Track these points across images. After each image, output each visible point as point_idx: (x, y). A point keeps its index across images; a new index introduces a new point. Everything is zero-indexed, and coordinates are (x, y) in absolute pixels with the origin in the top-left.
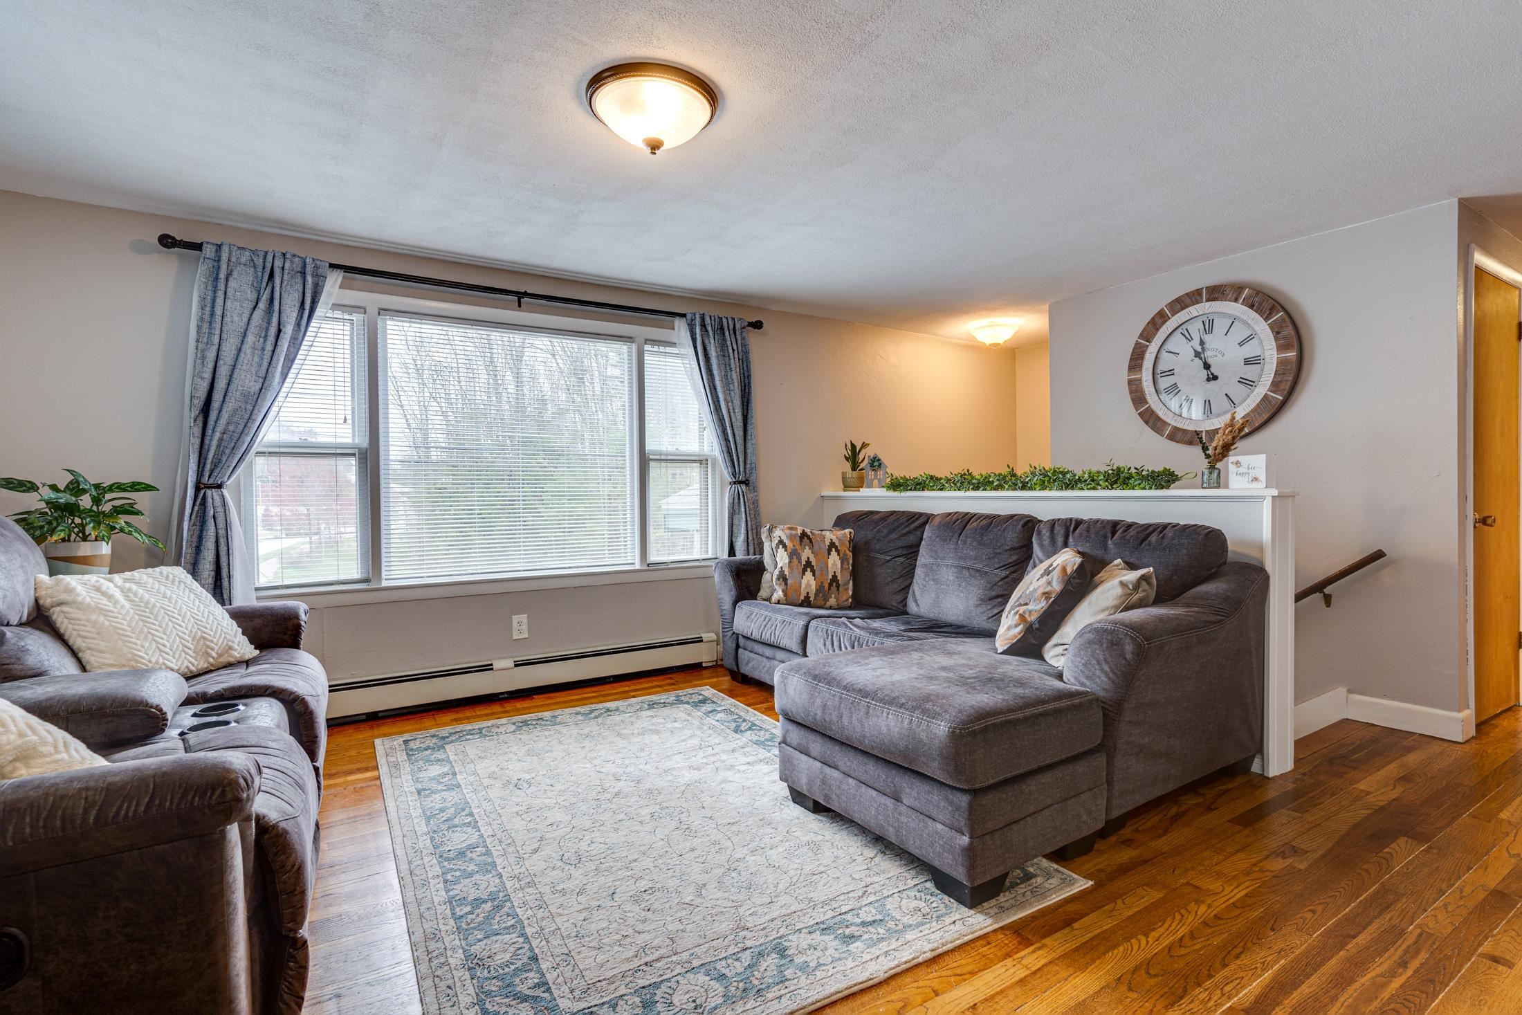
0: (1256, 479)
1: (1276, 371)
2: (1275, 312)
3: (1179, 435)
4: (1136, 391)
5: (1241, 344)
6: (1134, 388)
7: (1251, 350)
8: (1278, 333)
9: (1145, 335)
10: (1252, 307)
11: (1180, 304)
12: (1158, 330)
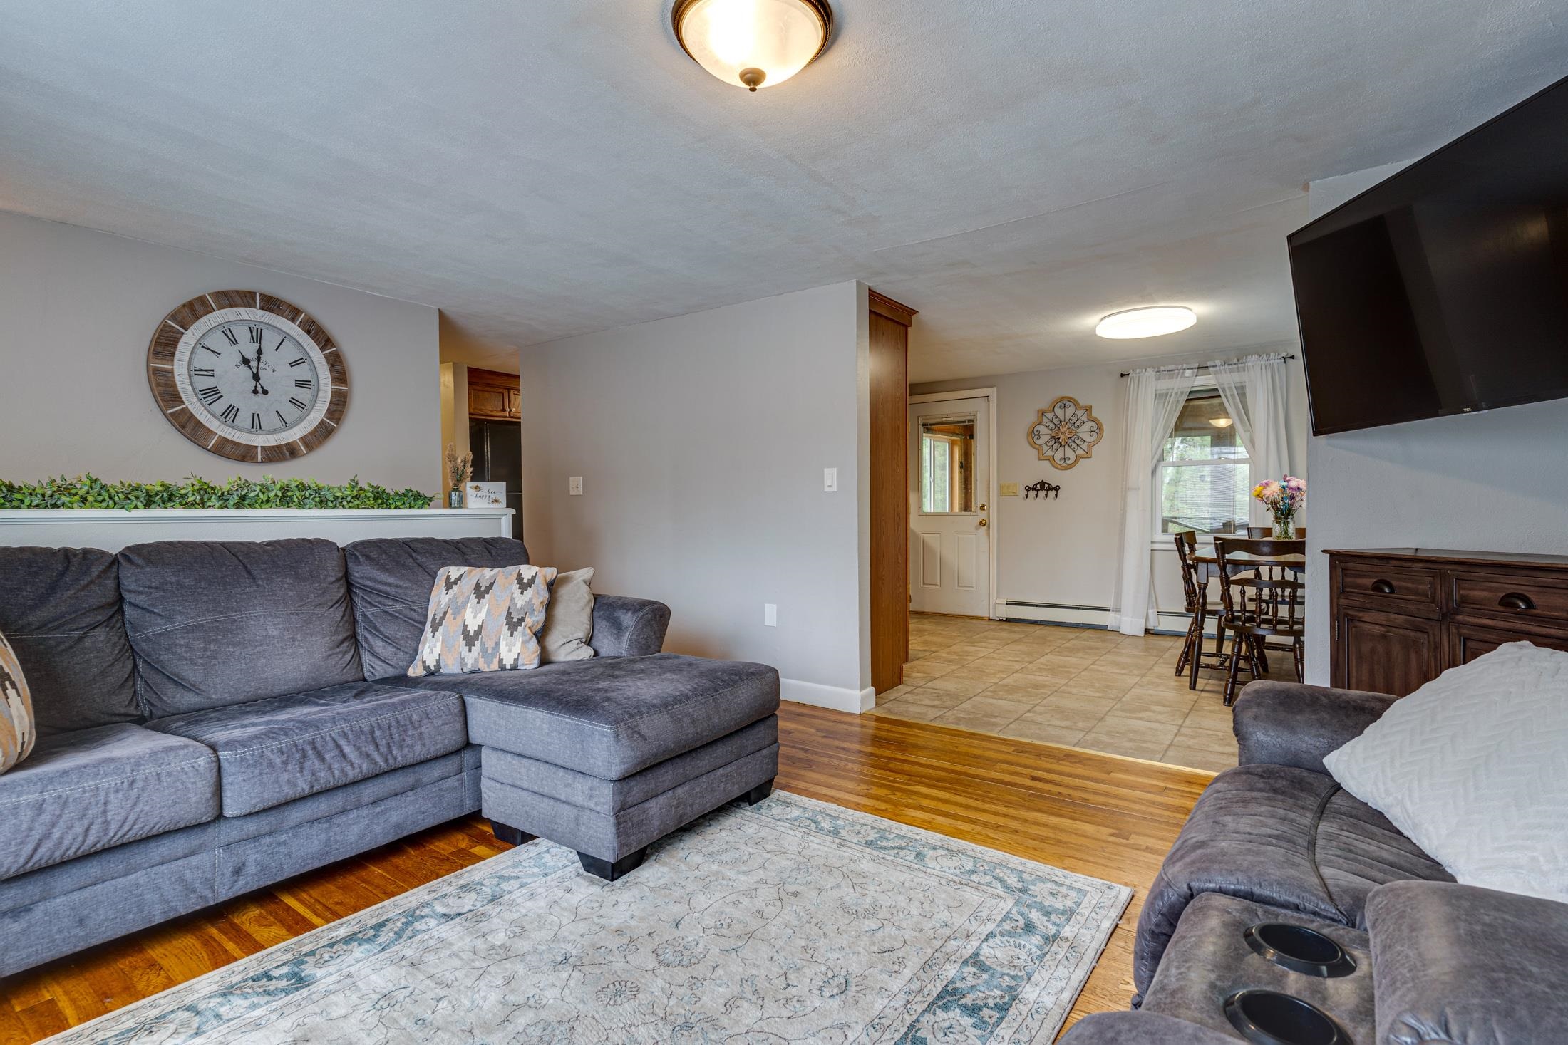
0: (497, 501)
1: (331, 400)
2: (329, 347)
3: (228, 448)
4: (166, 385)
5: (293, 364)
6: (161, 380)
7: (303, 372)
8: (333, 365)
9: (179, 318)
10: (308, 332)
11: (229, 299)
12: (198, 318)
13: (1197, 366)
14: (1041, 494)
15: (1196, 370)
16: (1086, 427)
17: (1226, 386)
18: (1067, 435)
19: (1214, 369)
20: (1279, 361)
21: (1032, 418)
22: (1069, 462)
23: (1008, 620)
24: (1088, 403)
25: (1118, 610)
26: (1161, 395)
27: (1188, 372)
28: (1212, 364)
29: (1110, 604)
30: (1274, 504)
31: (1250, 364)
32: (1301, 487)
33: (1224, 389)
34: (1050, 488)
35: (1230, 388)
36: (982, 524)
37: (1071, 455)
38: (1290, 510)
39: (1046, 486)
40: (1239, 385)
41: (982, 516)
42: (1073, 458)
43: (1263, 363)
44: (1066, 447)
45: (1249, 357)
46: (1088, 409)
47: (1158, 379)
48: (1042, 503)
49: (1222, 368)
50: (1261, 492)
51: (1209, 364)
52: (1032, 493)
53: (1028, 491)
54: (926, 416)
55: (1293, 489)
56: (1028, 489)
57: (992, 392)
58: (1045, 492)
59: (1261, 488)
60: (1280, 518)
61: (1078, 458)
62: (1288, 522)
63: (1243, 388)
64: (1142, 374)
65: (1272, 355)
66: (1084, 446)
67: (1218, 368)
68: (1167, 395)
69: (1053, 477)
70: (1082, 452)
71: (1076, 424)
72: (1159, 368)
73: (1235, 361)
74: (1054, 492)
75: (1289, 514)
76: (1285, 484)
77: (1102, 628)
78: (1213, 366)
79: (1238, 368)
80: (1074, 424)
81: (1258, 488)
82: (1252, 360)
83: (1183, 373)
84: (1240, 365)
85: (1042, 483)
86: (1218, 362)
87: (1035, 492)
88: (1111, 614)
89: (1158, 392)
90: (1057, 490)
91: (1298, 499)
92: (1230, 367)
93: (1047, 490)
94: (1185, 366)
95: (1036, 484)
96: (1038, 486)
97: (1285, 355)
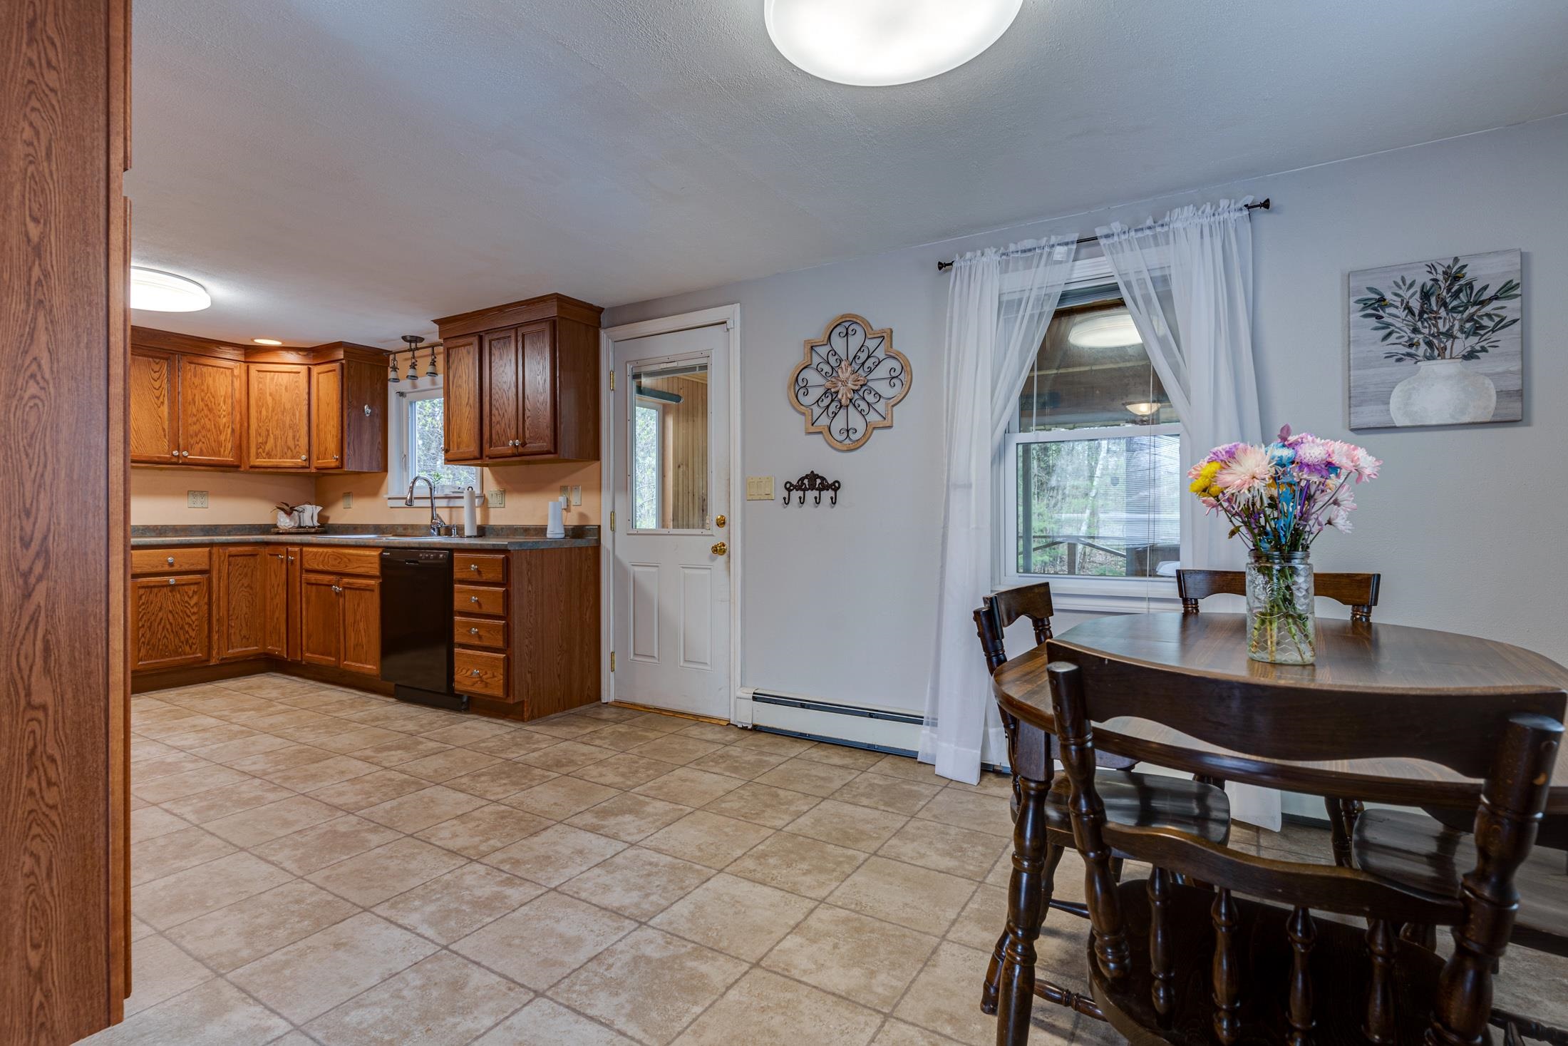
13: (1076, 237)
14: (811, 495)
15: (1074, 247)
16: (882, 371)
17: (1133, 278)
18: (850, 385)
19: (1110, 241)
20: (1238, 214)
21: (796, 357)
22: (854, 437)
23: (756, 729)
24: (886, 326)
25: (934, 724)
26: (1010, 303)
27: (1060, 252)
28: (1105, 231)
29: (923, 710)
30: (1250, 515)
31: (1179, 225)
32: (1335, 459)
33: (1128, 285)
34: (825, 486)
35: (1142, 282)
36: (719, 550)
37: (857, 421)
38: (1297, 534)
39: (818, 481)
40: (1157, 274)
41: (719, 536)
42: (861, 427)
43: (1205, 221)
44: (851, 408)
45: (1177, 211)
46: (885, 337)
47: (1004, 269)
48: (812, 513)
49: (1123, 237)
50: (1214, 478)
51: (1099, 232)
52: (796, 495)
53: (789, 490)
54: (637, 361)
55: (1311, 467)
56: (789, 487)
57: (732, 313)
58: (816, 493)
59: (1215, 466)
60: (1269, 558)
61: (870, 429)
62: (1294, 571)
63: (1165, 280)
64: (974, 262)
65: (1224, 203)
66: (880, 407)
67: (1116, 238)
68: (1020, 301)
69: (830, 464)
70: (878, 418)
71: (866, 365)
72: (1007, 248)
73: (1149, 222)
74: (831, 493)
75: (1294, 546)
76: (1287, 453)
77: (911, 756)
78: (1107, 236)
79: (1155, 237)
80: (863, 363)
81: (1207, 468)
82: (1184, 220)
83: (1050, 254)
84: (1159, 229)
85: (813, 477)
86: (1116, 227)
87: (800, 493)
88: (924, 730)
89: (1005, 298)
90: (836, 490)
91: (1321, 499)
92: (1140, 234)
93: (820, 490)
94: (1053, 240)
95: (802, 479)
96: (806, 481)
97: (1249, 200)
